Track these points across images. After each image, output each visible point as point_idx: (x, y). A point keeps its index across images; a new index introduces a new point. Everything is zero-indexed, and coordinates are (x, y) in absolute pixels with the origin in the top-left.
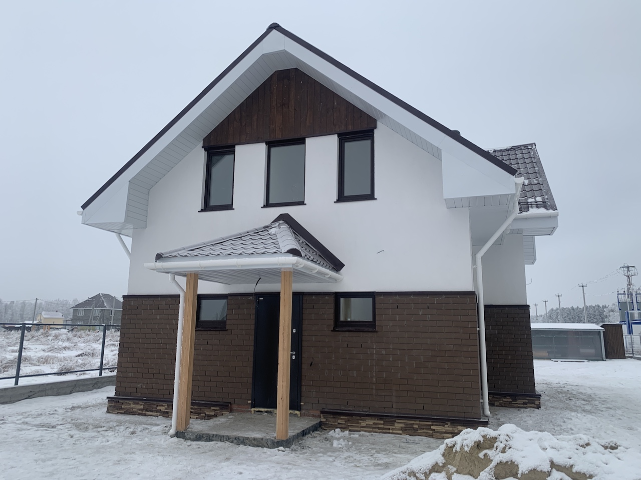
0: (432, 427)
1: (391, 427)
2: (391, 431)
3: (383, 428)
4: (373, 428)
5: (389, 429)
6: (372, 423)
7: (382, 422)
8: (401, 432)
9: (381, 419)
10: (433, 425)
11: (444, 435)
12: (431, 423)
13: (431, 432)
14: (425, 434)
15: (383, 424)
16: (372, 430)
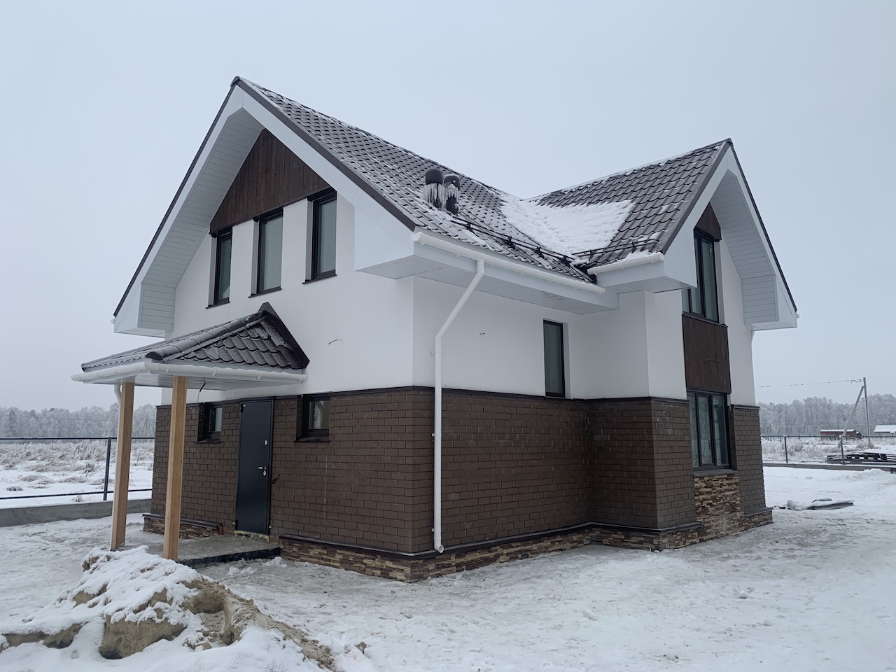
0: (365, 561)
1: (332, 558)
2: (332, 563)
3: (326, 559)
4: (319, 558)
5: (330, 561)
6: (317, 553)
7: (326, 552)
8: (339, 565)
9: (324, 548)
10: (366, 558)
11: (375, 571)
12: (364, 556)
13: (364, 566)
14: (358, 568)
15: (327, 554)
16: (317, 560)
